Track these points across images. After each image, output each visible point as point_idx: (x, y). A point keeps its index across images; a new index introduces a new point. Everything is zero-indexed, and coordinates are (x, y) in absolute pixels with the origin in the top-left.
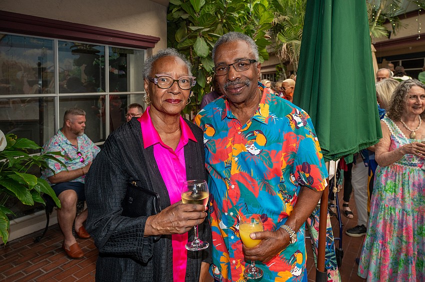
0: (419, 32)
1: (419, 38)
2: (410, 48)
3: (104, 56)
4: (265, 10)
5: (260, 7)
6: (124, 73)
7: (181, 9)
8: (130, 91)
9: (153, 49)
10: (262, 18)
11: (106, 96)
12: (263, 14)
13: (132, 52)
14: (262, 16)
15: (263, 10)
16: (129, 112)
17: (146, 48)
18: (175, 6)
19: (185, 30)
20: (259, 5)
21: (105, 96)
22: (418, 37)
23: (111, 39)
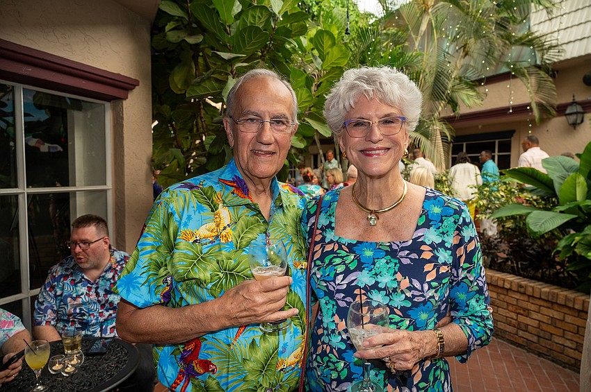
0: (511, 103)
1: (511, 111)
2: (480, 127)
3: (13, 114)
4: (334, 44)
5: (326, 38)
6: (60, 149)
7: (181, 26)
8: (75, 185)
9: (124, 102)
10: (328, 58)
11: (20, 197)
12: (330, 50)
13: (78, 105)
14: (328, 53)
15: (330, 43)
16: (75, 237)
17: (109, 98)
18: (171, 18)
19: (191, 67)
20: (325, 34)
21: (16, 196)
22: (509, 109)
23: (28, 71)
